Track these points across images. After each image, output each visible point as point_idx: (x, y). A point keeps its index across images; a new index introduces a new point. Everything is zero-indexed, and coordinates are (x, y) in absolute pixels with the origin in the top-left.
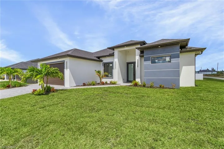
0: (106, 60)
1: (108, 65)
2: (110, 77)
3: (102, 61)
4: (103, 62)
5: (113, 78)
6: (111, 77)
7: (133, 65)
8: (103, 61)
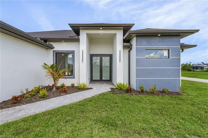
0: (60, 47)
1: (63, 55)
2: (68, 75)
3: (51, 47)
4: (54, 50)
5: (74, 78)
6: (70, 75)
7: (99, 59)
8: (54, 48)
